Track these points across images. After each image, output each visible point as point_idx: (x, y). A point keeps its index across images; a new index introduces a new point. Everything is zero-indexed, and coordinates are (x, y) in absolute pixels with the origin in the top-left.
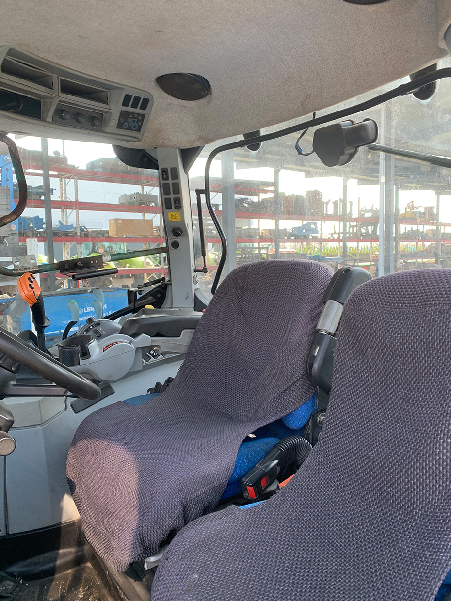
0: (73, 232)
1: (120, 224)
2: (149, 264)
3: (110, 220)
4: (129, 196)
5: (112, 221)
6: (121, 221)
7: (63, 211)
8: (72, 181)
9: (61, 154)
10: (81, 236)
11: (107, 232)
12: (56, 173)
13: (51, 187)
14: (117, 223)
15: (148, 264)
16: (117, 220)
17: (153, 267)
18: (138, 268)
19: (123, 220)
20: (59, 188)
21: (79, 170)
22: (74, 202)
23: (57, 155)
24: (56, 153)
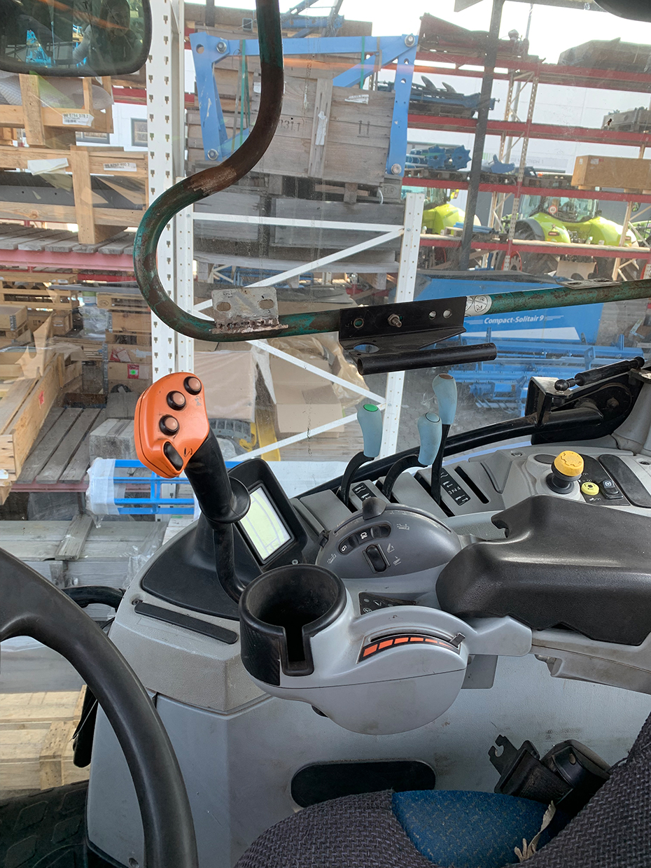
0: (513, 175)
1: (594, 165)
2: (630, 240)
3: (578, 158)
4: (623, 114)
5: (581, 160)
6: (597, 161)
7: (504, 140)
8: (530, 85)
9: (520, 36)
10: (523, 184)
11: (569, 179)
12: (505, 71)
13: (492, 97)
14: (589, 164)
15: (628, 239)
16: (590, 158)
17: (636, 247)
18: (607, 247)
19: (601, 159)
20: (506, 99)
21: (546, 64)
22: (524, 123)
23: (512, 38)
24: (514, 35)
